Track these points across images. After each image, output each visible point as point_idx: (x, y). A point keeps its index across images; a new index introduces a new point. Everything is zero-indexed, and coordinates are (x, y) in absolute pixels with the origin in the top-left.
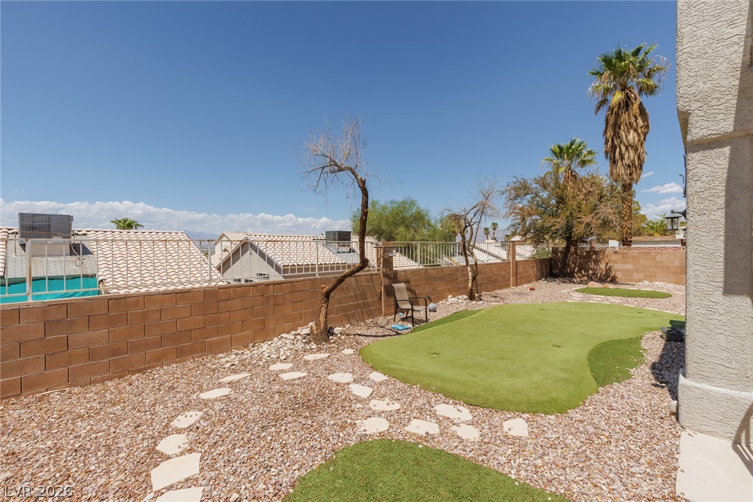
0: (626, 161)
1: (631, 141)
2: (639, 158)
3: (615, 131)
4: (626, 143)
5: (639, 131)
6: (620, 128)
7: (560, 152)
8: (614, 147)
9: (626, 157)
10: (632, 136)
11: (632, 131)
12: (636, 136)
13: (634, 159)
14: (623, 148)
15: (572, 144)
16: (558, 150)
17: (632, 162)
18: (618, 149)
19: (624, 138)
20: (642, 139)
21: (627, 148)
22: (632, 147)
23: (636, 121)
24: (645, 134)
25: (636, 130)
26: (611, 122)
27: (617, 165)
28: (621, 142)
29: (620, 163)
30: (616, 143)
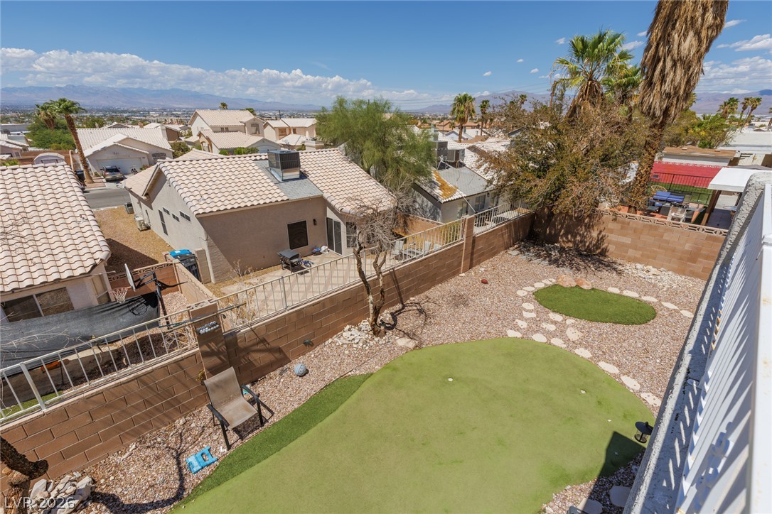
0: (667, 87)
1: (684, 52)
2: (688, 82)
3: (665, 31)
4: (676, 56)
5: (703, 34)
6: (673, 28)
7: (583, 50)
8: (656, 59)
9: (668, 80)
10: (688, 45)
11: (691, 33)
12: (695, 43)
13: (680, 83)
14: (669, 63)
15: (601, 39)
16: (580, 46)
17: (675, 88)
18: (661, 64)
19: (676, 46)
20: (703, 50)
21: (674, 65)
22: (683, 63)
23: (703, 15)
24: (711, 41)
25: (698, 34)
26: (664, 13)
27: (652, 90)
28: (669, 51)
29: (657, 88)
30: (661, 53)
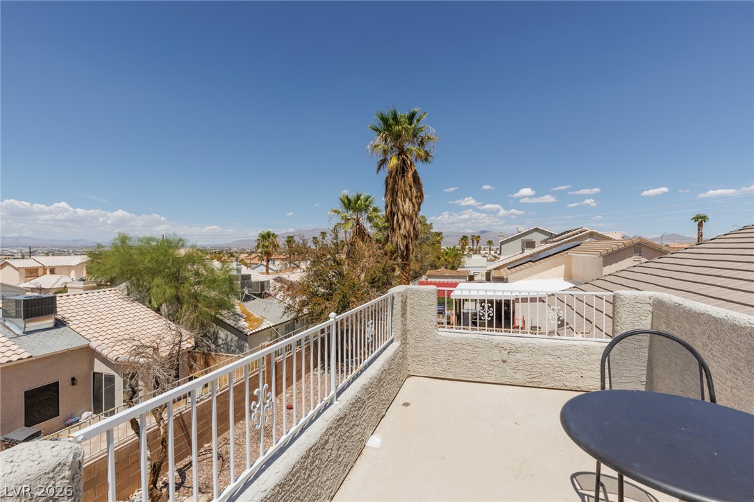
0: (402, 231)
1: (407, 211)
2: (414, 228)
3: (393, 197)
4: (402, 212)
5: (414, 200)
6: (397, 196)
7: (349, 204)
8: (392, 214)
9: (402, 226)
10: (407, 206)
11: (407, 200)
12: (411, 206)
13: (409, 229)
14: (400, 217)
15: (358, 198)
16: (346, 201)
17: (408, 232)
18: (396, 217)
19: (401, 207)
20: (416, 209)
21: (403, 218)
22: (408, 217)
23: (411, 190)
24: (419, 205)
25: (411, 200)
26: (390, 187)
27: (395, 233)
28: (398, 209)
29: (398, 231)
30: (394, 210)
